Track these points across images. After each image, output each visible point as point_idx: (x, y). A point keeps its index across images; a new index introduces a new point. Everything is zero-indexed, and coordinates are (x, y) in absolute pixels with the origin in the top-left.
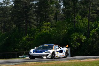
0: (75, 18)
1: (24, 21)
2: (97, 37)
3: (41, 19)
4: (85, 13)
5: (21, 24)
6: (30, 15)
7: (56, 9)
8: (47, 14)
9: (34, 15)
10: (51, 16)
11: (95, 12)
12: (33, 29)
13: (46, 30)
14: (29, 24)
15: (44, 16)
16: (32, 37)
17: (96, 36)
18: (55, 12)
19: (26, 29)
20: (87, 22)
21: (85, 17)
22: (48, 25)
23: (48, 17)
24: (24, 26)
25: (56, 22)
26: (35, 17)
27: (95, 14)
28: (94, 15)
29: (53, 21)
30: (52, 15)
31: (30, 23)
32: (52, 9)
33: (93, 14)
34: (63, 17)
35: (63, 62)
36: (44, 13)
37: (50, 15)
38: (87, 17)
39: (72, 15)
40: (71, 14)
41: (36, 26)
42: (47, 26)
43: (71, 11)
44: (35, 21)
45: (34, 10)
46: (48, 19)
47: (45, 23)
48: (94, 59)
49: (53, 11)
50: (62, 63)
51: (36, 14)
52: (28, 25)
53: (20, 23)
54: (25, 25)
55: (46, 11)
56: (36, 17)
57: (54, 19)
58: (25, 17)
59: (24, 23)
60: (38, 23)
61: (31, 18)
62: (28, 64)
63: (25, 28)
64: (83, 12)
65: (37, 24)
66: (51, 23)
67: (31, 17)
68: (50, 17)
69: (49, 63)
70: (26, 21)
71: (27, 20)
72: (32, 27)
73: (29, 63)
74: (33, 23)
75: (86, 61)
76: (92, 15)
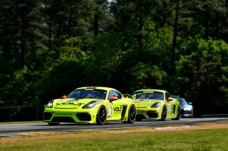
0: (141, 29)
1: (17, 32)
2: (193, 74)
3: (59, 28)
4: (165, 17)
5: (11, 41)
6: (33, 18)
7: (95, 5)
8: (73, 16)
9: (43, 19)
10: (84, 23)
11: (188, 12)
12: (39, 52)
13: (71, 55)
14: (31, 41)
15: (67, 23)
16: (37, 73)
17: (191, 70)
18: (93, 13)
19: (23, 52)
20: (168, 38)
21: (166, 25)
22: (76, 44)
23: (75, 24)
24: (19, 45)
25: (96, 36)
26: (45, 25)
27: (190, 19)
28: (186, 21)
29: (87, 33)
30: (86, 20)
31: (33, 37)
32: (86, 6)
33: (185, 19)
34: (112, 25)
35: (114, 132)
36: (67, 16)
37: (82, 21)
38: (169, 24)
39: (135, 19)
40: (133, 17)
41: (46, 45)
42: (74, 46)
43: (131, 11)
44: (44, 33)
45: (43, 6)
46: (76, 28)
47: (67, 38)
48: (187, 127)
49: (88, 9)
50: (112, 134)
51: (48, 18)
52: (28, 43)
53: (9, 37)
54: (19, 42)
55: (71, 10)
56: (49, 24)
57: (90, 30)
58: (21, 24)
59: (19, 38)
60: (52, 39)
61: (35, 27)
62: (29, 136)
63: (20, 50)
64: (159, 12)
65: (50, 41)
66: (84, 39)
67: (35, 23)
68: (82, 25)
69: (81, 135)
70: (23, 32)
71: (26, 30)
72: (37, 48)
73: (31, 133)
74: (39, 38)
75: (170, 132)
76: (181, 21)
